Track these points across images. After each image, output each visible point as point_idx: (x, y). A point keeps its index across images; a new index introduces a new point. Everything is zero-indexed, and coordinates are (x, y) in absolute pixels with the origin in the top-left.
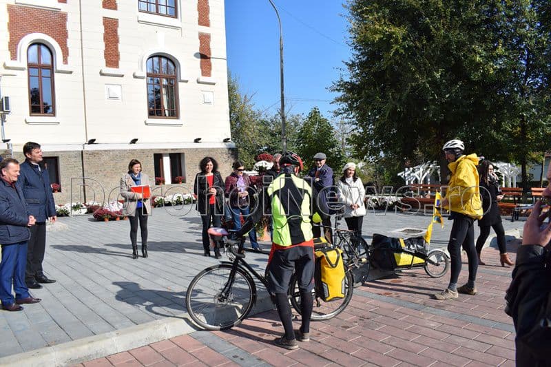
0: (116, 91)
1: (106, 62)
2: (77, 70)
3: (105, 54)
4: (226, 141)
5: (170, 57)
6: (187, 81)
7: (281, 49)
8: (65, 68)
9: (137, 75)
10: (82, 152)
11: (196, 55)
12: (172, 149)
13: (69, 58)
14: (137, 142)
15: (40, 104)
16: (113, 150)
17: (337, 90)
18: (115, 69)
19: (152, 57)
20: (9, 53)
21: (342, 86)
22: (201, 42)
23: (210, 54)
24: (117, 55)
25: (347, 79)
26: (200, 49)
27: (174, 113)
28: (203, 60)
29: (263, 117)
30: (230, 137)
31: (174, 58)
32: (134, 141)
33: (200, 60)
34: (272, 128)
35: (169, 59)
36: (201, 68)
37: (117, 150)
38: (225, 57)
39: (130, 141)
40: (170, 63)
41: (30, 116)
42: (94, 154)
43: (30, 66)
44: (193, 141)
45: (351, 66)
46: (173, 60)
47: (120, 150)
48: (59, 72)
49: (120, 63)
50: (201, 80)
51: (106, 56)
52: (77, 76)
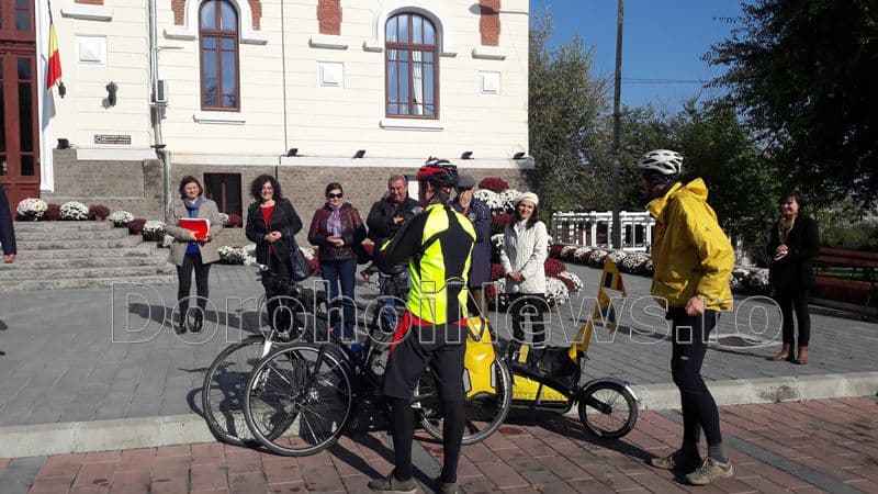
0: (334, 72)
1: (320, 25)
2: (274, 39)
3: (318, 13)
4: (519, 156)
5: (426, 14)
6: (454, 55)
8: (256, 36)
9: (370, 45)
10: (277, 167)
11: (472, 9)
13: (263, 21)
14: (365, 156)
15: (220, 93)
16: (326, 167)
17: (722, 61)
18: (335, 37)
19: (396, 14)
20: (173, 13)
23: (499, 6)
24: (339, 14)
28: (485, 17)
30: (526, 150)
31: (433, 15)
32: (360, 154)
33: (479, 16)
35: (425, 16)
36: (481, 30)
37: (332, 167)
38: (526, 9)
39: (355, 154)
40: (426, 25)
41: (202, 110)
42: (294, 171)
43: (204, 34)
44: (460, 156)
46: (432, 18)
47: (336, 168)
48: (246, 42)
49: (343, 26)
50: (478, 53)
51: (320, 16)
52: (273, 49)
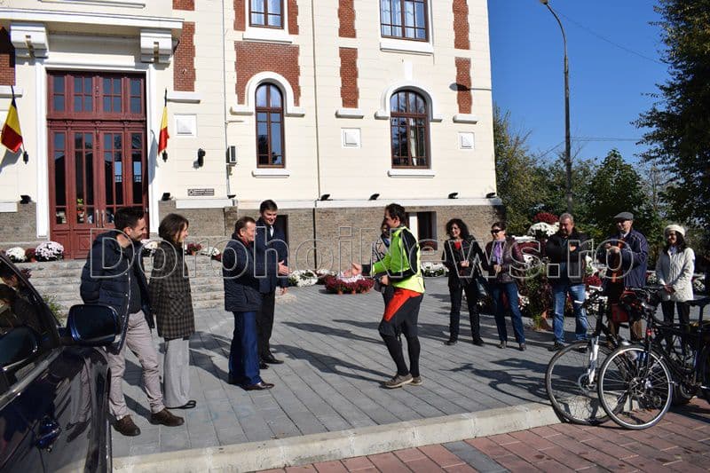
0: (354, 135)
1: (343, 101)
2: (310, 114)
3: (342, 92)
4: (489, 196)
5: (418, 91)
6: (440, 121)
7: (566, 73)
8: (296, 110)
9: (379, 115)
10: (314, 209)
11: (452, 87)
12: (421, 207)
13: (301, 99)
14: (378, 198)
15: (269, 154)
16: (350, 208)
17: (647, 124)
18: (354, 109)
19: (397, 92)
20: (236, 96)
21: (654, 118)
22: (458, 69)
23: (470, 84)
24: (356, 93)
25: (662, 109)
26: (457, 78)
27: (424, 162)
28: (461, 92)
29: (538, 165)
30: (495, 191)
31: (422, 90)
32: (374, 197)
33: (457, 92)
34: (551, 178)
35: (418, 93)
36: (459, 102)
37: (354, 208)
38: (490, 86)
39: (369, 197)
40: (418, 98)
41: (258, 167)
42: (328, 212)
43: (258, 110)
44: (447, 196)
45: (669, 91)
46: (423, 94)
47: (358, 208)
48: (289, 115)
49: (360, 101)
50: (458, 119)
51: (343, 94)
52: (309, 119)
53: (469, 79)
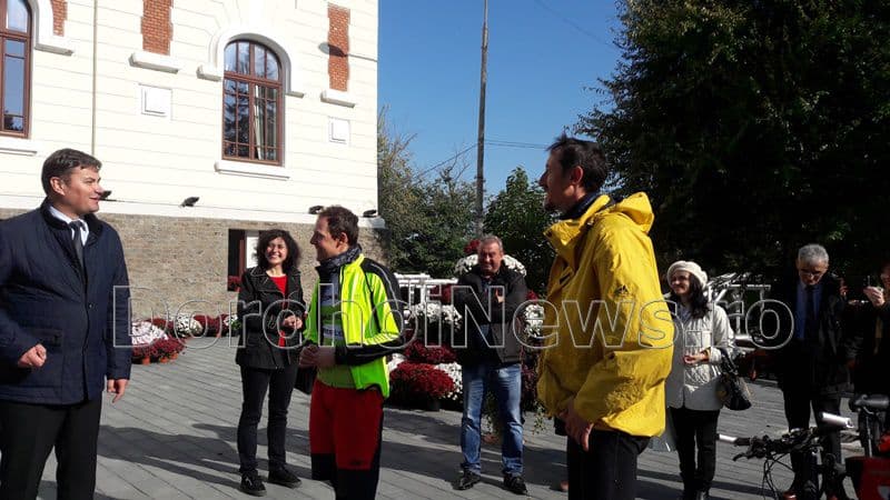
0: (157, 100)
1: (144, 39)
2: (83, 50)
3: (142, 25)
4: (369, 214)
5: (270, 45)
6: (302, 96)
7: (484, 49)
8: (57, 42)
9: (205, 71)
11: (321, 47)
12: (267, 224)
13: (67, 25)
14: (196, 204)
16: (148, 217)
18: (164, 57)
19: (237, 41)
21: (596, 123)
22: (331, 23)
23: (348, 49)
24: (168, 31)
25: (607, 109)
26: (330, 36)
27: (273, 153)
28: (334, 57)
30: (376, 208)
31: (279, 47)
32: (191, 202)
33: (328, 56)
35: (269, 48)
36: (330, 72)
37: (154, 217)
38: (375, 57)
39: (182, 201)
40: (270, 57)
44: (307, 210)
45: (616, 86)
46: (277, 51)
47: (160, 217)
48: (43, 49)
49: (173, 45)
50: (328, 97)
51: (145, 29)
52: (81, 62)
53: (346, 40)
